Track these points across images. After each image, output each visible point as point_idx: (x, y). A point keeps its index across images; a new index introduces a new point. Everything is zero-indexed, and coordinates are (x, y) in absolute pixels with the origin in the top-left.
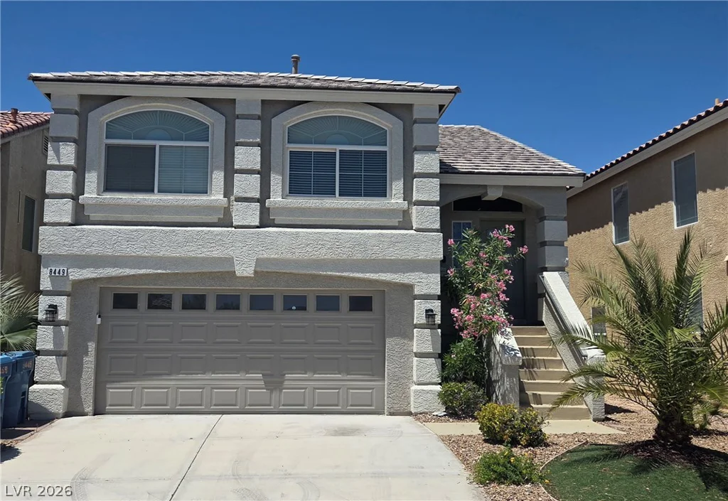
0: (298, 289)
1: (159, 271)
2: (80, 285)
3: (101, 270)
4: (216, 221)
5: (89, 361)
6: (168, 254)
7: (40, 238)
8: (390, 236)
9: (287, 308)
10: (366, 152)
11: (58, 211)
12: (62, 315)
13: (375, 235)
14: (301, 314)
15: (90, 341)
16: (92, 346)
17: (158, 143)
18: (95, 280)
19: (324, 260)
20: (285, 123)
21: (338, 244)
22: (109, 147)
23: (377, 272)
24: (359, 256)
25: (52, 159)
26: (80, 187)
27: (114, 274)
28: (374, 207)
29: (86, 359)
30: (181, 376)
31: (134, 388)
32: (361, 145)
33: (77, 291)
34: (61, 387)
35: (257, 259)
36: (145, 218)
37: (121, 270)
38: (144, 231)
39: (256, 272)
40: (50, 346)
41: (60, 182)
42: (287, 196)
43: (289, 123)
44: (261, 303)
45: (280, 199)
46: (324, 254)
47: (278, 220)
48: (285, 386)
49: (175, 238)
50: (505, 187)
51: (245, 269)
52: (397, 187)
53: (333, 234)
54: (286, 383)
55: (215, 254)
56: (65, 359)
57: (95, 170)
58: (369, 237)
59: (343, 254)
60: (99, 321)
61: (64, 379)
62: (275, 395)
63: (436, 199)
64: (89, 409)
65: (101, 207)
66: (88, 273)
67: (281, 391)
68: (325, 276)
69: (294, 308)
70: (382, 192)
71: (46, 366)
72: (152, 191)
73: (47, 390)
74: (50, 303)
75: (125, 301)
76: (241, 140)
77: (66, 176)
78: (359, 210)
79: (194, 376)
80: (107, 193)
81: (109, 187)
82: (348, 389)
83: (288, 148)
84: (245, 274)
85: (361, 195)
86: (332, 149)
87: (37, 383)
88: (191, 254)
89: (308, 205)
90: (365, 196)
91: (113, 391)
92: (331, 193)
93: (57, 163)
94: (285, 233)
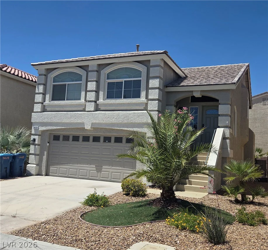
0: (108, 134)
1: (63, 127)
2: (43, 132)
3: (47, 127)
4: (82, 109)
5: (45, 157)
6: (65, 121)
7: (32, 117)
8: (137, 113)
9: (105, 141)
10: (134, 81)
11: (37, 108)
12: (36, 142)
13: (132, 113)
14: (109, 144)
15: (45, 151)
16: (45, 153)
17: (67, 83)
18: (47, 130)
19: (114, 123)
20: (105, 72)
21: (119, 117)
22: (54, 86)
23: (132, 128)
24: (126, 122)
25: (37, 91)
26: (44, 99)
27: (50, 129)
28: (134, 102)
29: (44, 157)
30: (71, 165)
31: (57, 168)
32: (132, 78)
33: (42, 134)
34: (35, 165)
35: (92, 123)
36: (62, 109)
37: (53, 127)
38: (59, 114)
39: (91, 128)
40: (33, 152)
41: (38, 98)
42: (105, 99)
43: (107, 72)
44: (96, 139)
45: (102, 101)
46: (114, 121)
47: (102, 108)
48: (102, 171)
49: (67, 116)
50: (201, 91)
51: (88, 127)
52: (143, 94)
53: (117, 113)
54: (103, 169)
55: (79, 121)
56: (38, 157)
57: (48, 93)
58: (130, 114)
59: (120, 121)
60: (48, 144)
61: (38, 163)
62: (99, 173)
63: (157, 98)
64: (44, 174)
65: (49, 106)
66: (44, 128)
67: (101, 172)
68: (117, 129)
69: (107, 141)
70: (139, 96)
71: (32, 158)
72: (64, 100)
73: (31, 166)
74: (34, 138)
75: (56, 138)
76: (90, 80)
77: (40, 96)
78: (129, 103)
79: (74, 165)
80: (52, 101)
81: (53, 99)
82: (124, 173)
83: (107, 81)
84: (88, 129)
85: (131, 98)
86: (122, 80)
87: (29, 164)
88: (72, 121)
89: (111, 102)
90: (132, 98)
91: (52, 169)
92: (121, 97)
93: (38, 92)
94: (101, 113)
